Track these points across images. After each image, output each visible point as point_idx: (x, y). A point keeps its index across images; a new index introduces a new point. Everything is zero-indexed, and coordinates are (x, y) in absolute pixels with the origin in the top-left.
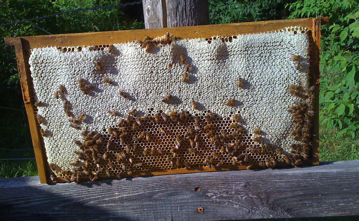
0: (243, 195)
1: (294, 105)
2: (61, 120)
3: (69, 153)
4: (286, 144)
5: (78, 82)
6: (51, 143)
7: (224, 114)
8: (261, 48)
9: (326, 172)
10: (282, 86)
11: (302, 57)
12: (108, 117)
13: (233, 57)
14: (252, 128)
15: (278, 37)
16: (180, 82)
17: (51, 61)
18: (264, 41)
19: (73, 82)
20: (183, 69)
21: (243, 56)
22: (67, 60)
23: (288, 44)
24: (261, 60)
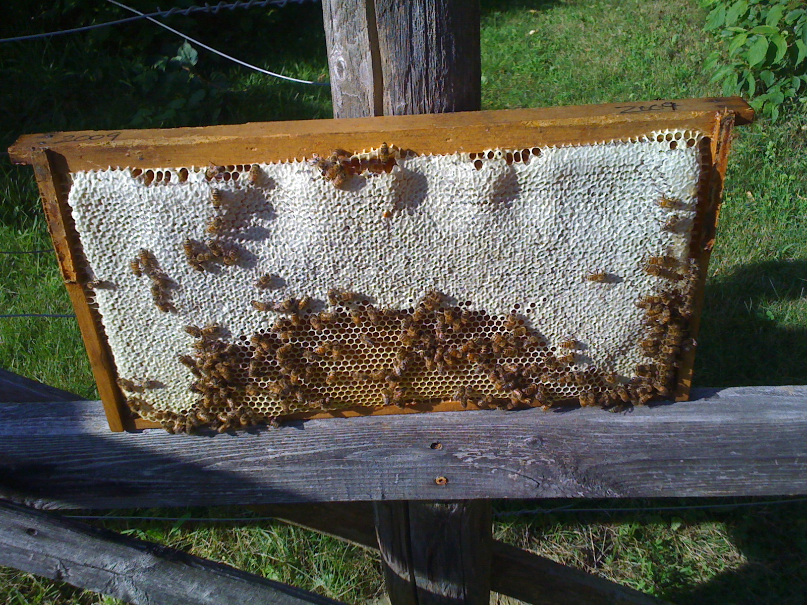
0: (527, 457)
1: (651, 293)
2: (148, 316)
3: (167, 377)
4: (624, 364)
5: (182, 246)
6: (127, 359)
7: (500, 308)
8: (592, 177)
9: (700, 422)
10: (631, 256)
11: (681, 200)
12: (250, 312)
13: (529, 195)
14: (557, 335)
15: (633, 156)
16: (410, 247)
17: (119, 202)
18: (601, 163)
19: (171, 246)
20: (415, 221)
21: (551, 193)
22: (155, 203)
23: (654, 172)
24: (589, 201)
